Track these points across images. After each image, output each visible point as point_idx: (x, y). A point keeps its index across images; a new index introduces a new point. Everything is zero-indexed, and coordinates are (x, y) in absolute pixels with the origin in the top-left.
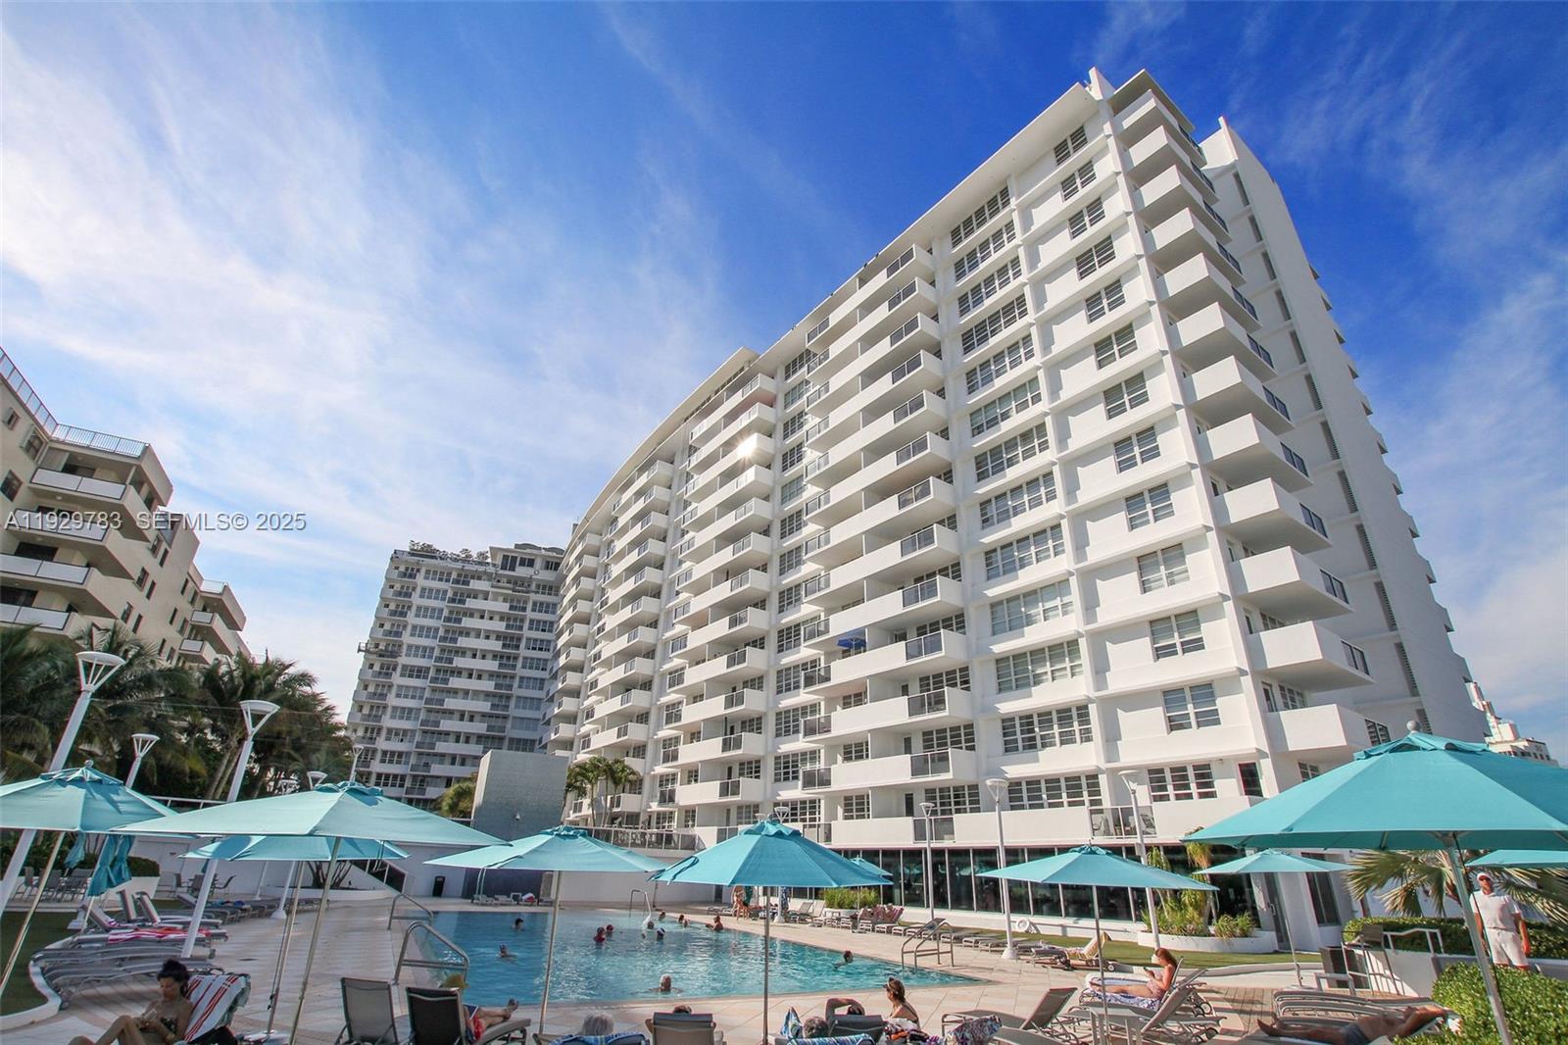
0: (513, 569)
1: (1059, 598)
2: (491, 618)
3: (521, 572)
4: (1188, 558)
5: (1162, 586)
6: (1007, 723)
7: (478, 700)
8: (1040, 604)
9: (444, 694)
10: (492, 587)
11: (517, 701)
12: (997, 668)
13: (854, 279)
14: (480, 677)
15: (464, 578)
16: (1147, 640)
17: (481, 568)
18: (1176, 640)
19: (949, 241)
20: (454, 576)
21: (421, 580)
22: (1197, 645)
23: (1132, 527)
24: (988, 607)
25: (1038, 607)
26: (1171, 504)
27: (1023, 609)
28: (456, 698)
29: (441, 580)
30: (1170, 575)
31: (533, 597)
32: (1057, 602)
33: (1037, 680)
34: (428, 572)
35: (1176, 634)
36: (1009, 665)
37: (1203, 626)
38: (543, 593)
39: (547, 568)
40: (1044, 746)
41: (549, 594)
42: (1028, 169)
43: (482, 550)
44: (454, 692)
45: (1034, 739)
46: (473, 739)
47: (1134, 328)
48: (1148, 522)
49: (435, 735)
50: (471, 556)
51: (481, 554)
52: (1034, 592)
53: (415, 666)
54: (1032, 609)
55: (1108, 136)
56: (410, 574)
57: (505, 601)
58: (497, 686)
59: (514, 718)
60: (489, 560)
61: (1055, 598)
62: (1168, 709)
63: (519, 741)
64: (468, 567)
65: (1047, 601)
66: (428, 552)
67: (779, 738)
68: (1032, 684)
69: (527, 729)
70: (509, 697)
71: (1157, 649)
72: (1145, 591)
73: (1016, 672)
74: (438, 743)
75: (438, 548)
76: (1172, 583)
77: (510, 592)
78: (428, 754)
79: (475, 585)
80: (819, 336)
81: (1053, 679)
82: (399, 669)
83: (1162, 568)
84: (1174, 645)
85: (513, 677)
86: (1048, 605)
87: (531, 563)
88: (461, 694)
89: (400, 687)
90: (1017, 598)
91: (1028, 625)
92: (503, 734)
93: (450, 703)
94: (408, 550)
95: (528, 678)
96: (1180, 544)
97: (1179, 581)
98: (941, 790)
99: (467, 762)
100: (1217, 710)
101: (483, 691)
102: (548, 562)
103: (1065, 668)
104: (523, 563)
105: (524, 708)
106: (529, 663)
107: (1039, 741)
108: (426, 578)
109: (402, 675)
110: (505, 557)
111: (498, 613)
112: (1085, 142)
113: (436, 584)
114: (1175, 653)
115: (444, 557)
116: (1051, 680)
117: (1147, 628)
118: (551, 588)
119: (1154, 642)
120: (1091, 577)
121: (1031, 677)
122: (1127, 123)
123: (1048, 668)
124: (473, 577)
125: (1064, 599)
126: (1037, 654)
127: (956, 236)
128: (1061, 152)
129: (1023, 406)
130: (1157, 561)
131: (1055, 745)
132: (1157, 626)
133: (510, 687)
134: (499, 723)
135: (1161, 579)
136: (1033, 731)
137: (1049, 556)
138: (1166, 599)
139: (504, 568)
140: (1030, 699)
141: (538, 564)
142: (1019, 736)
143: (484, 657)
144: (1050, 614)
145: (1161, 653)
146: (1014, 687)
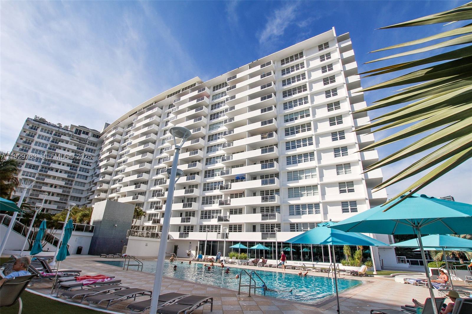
0: (79, 134)
1: (311, 173)
2: (68, 151)
3: (83, 136)
4: (352, 168)
5: (343, 174)
6: (291, 206)
7: (59, 180)
8: (304, 174)
9: (44, 177)
10: (71, 139)
11: (75, 183)
12: (288, 191)
13: (247, 65)
14: (61, 172)
15: (58, 134)
16: (338, 188)
17: (67, 132)
18: (346, 189)
19: (280, 63)
20: (54, 132)
21: (39, 132)
22: (352, 191)
23: (336, 157)
24: (287, 173)
25: (303, 175)
26: (347, 152)
27: (299, 175)
28: (50, 179)
29: (48, 133)
30: (345, 171)
31: (87, 146)
32: (310, 174)
33: (302, 196)
34: (42, 129)
35: (346, 187)
36: (293, 190)
37: (355, 186)
38: (91, 145)
39: (94, 137)
40: (303, 214)
41: (93, 146)
42: (310, 49)
43: (67, 125)
44: (49, 176)
45: (299, 212)
46: (55, 195)
47: (340, 103)
48: (340, 156)
49: (39, 192)
50: (62, 126)
51: (67, 127)
52: (303, 170)
53: (32, 164)
54: (301, 175)
55: (337, 48)
56: (35, 128)
57: (75, 145)
58: (68, 176)
59: (74, 189)
60: (69, 129)
61: (309, 173)
62: (343, 207)
63: (75, 197)
64: (61, 130)
65: (306, 173)
66: (42, 121)
67: (203, 205)
68: (300, 196)
69: (79, 193)
70: (72, 181)
71: (340, 191)
72: (338, 174)
73: (295, 192)
74: (40, 195)
75: (47, 121)
76: (346, 173)
77: (78, 143)
78: (35, 199)
79: (63, 137)
80: (232, 80)
81: (307, 196)
82: (25, 164)
83: (344, 169)
84: (346, 190)
85: (75, 174)
86: (307, 175)
87: (87, 134)
88: (52, 177)
89: (24, 172)
90: (297, 171)
91: (300, 180)
92: (69, 194)
93: (47, 180)
94: (34, 119)
95: (81, 175)
96: (349, 163)
97: (348, 173)
98: (266, 225)
99: (52, 203)
100: (357, 208)
101: (62, 177)
102: (94, 135)
103: (311, 193)
104: (84, 133)
105: (78, 185)
106: (82, 169)
107: (301, 213)
108: (41, 131)
109: (26, 167)
110: (77, 130)
111: (72, 149)
112: (328, 47)
113: (45, 134)
114: (346, 192)
115: (49, 124)
116: (306, 195)
117: (338, 184)
118: (94, 144)
119: (340, 188)
120: (322, 168)
121: (300, 194)
122: (342, 46)
123: (306, 192)
124: (62, 134)
125: (312, 173)
126: (303, 188)
127: (283, 62)
128: (320, 48)
129: (302, 117)
130: (342, 167)
131: (307, 214)
132: (341, 184)
133: (74, 177)
134: (68, 190)
135: (343, 172)
136: (299, 210)
137: (308, 161)
138: (344, 177)
139: (76, 133)
140: (299, 201)
141: (90, 134)
142: (295, 211)
143: (63, 165)
144: (307, 177)
145: (341, 192)
146: (294, 196)
